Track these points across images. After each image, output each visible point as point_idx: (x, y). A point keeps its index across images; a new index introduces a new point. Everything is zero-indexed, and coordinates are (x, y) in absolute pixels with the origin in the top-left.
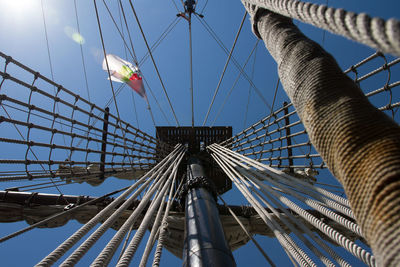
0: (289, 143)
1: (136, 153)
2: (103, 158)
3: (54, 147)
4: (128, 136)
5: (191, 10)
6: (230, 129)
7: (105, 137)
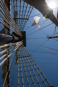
0: (23, 57)
1: (20, 26)
2: (18, 19)
3: (20, 7)
4: (23, 24)
5: (49, 38)
6: (26, 46)
7: (23, 19)
